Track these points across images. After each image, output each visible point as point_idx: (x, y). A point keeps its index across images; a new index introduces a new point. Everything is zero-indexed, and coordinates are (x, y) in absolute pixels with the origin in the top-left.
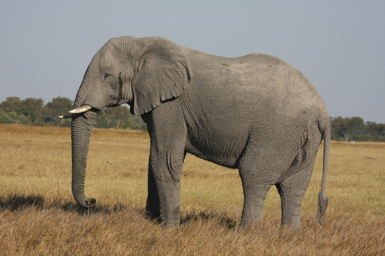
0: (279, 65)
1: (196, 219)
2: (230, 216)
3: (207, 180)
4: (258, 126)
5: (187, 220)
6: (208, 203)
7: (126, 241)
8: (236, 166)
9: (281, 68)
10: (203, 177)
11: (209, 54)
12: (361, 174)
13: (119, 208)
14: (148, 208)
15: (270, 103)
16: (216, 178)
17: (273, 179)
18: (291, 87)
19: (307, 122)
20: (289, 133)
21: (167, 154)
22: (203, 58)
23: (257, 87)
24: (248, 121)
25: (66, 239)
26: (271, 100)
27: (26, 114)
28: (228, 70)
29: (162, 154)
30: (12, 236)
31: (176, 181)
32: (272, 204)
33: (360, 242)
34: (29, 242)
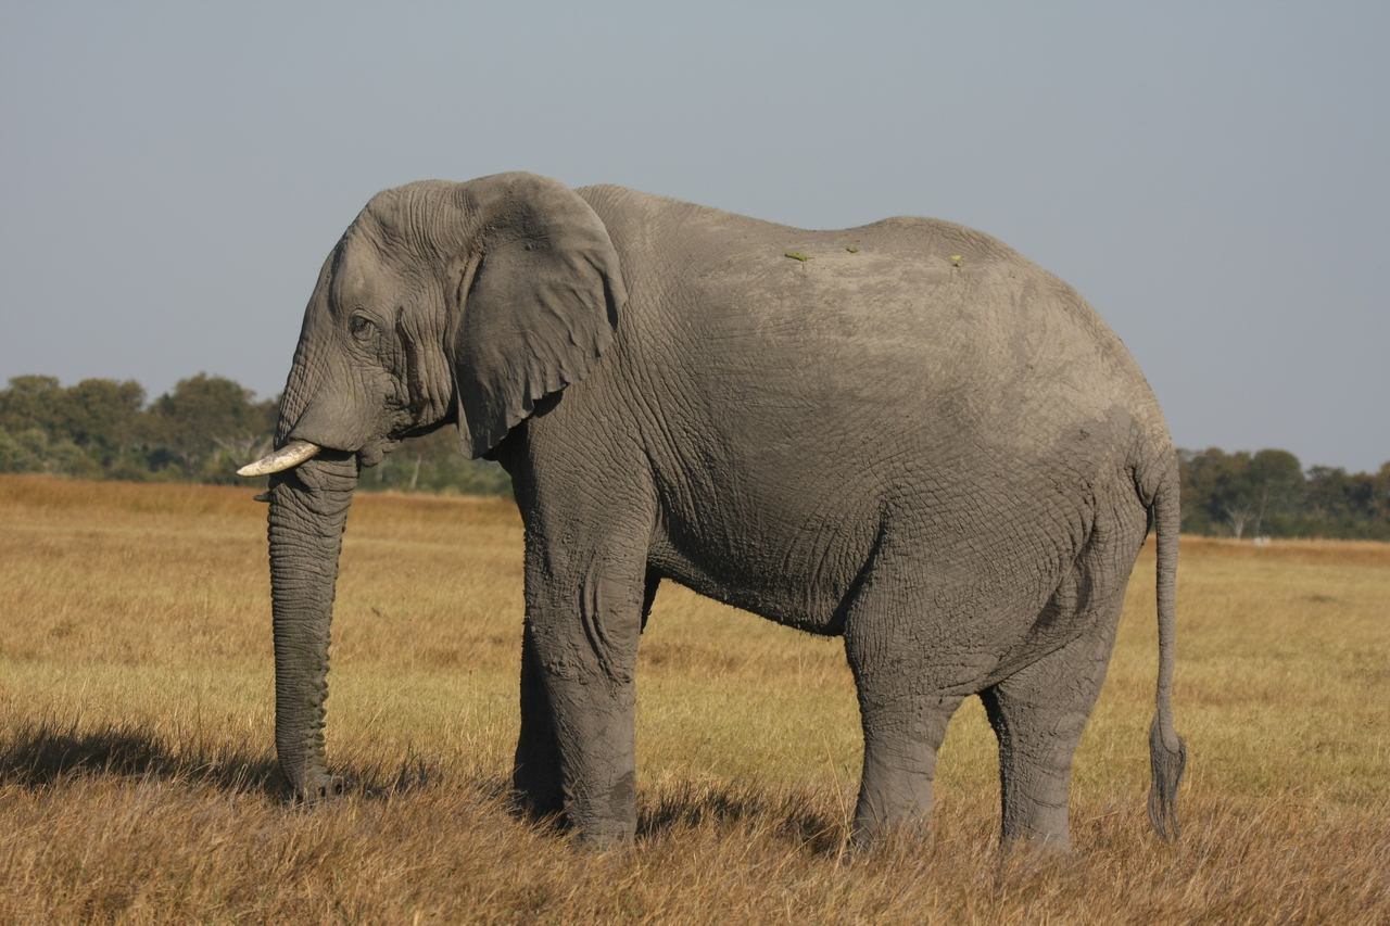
0: (991, 263)
1: (694, 819)
2: (815, 807)
3: (734, 677)
4: (917, 487)
5: (663, 821)
6: (740, 761)
7: (444, 898)
8: (835, 626)
9: (996, 273)
10: (722, 665)
11: (737, 216)
12: (1292, 656)
13: (417, 776)
14: (520, 778)
15: (956, 401)
16: (769, 669)
17: (969, 676)
18: (1034, 342)
19: (1092, 468)
20: (1029, 509)
21: (584, 583)
22: (715, 229)
23: (907, 340)
24: (876, 467)
25: (225, 889)
26: (960, 391)
27: (81, 438)
28: (804, 277)
29: (566, 582)
30: (32, 878)
31: (619, 680)
32: (970, 763)
33: (1287, 903)
34: (91, 901)
